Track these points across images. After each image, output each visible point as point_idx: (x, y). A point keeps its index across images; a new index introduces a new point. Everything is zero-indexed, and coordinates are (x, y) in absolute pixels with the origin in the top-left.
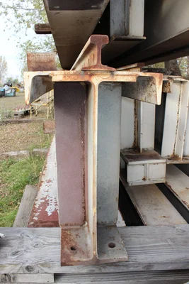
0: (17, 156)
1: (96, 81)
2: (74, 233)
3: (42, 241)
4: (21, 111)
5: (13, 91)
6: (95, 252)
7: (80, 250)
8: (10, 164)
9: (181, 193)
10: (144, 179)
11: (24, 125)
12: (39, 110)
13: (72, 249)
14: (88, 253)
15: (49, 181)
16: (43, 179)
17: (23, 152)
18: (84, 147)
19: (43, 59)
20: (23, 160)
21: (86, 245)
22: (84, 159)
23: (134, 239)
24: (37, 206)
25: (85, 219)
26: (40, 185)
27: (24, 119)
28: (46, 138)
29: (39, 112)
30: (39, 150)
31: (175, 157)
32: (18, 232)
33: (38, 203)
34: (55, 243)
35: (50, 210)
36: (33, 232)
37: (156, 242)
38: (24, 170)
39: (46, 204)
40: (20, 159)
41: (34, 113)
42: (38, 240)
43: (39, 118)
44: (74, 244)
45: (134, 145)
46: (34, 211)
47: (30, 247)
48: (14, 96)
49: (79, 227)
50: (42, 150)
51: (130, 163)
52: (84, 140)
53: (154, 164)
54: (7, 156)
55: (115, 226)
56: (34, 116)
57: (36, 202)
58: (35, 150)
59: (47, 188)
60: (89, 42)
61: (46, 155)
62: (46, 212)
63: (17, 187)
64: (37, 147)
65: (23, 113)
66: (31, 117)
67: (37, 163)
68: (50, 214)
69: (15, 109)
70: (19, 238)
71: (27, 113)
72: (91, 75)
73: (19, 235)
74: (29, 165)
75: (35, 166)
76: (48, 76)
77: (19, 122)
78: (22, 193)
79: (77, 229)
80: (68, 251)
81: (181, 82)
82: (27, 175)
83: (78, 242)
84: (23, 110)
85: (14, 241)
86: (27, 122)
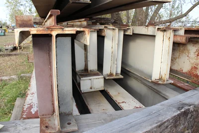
0: (9, 80)
1: (54, 34)
2: (47, 120)
3: (28, 126)
4: (10, 47)
5: (3, 31)
6: (59, 127)
7: (51, 127)
8: (4, 86)
9: (115, 96)
10: (91, 88)
11: (13, 58)
12: (24, 46)
13: (46, 127)
14: (55, 128)
15: (33, 94)
16: (29, 92)
17: (13, 77)
18: (51, 69)
19: (25, 19)
20: (14, 82)
21: (55, 124)
22: (51, 76)
23: (83, 121)
24: (25, 109)
25: (54, 111)
26: (27, 96)
27: (13, 53)
28: (30, 66)
29: (24, 48)
30: (25, 75)
31: (111, 75)
32: (13, 123)
33: (26, 107)
34: (37, 127)
35: (33, 111)
36: (23, 122)
37: (95, 121)
38: (14, 89)
39: (31, 107)
40: (11, 82)
41: (20, 48)
42: (26, 126)
43: (24, 52)
44: (47, 125)
45: (85, 68)
46: (23, 112)
47: (21, 130)
48: (4, 35)
49: (50, 116)
50: (28, 75)
51: (81, 79)
52: (51, 65)
53: (97, 79)
54: (2, 80)
55: (72, 114)
56: (21, 51)
57: (24, 107)
58: (22, 75)
59: (31, 98)
60: (49, 13)
61: (30, 78)
62: (31, 112)
63: (10, 101)
64: (23, 73)
65: (12, 48)
66: (18, 51)
67: (24, 84)
68: (33, 113)
69: (5, 46)
70: (14, 126)
71: (15, 49)
72: (51, 31)
73: (14, 125)
74: (18, 85)
75: (23, 86)
76: (28, 31)
77: (10, 55)
78: (14, 105)
79: (50, 117)
80: (44, 128)
81: (113, 29)
82: (17, 92)
83: (50, 124)
84: (12, 46)
85: (11, 128)
86: (15, 55)
